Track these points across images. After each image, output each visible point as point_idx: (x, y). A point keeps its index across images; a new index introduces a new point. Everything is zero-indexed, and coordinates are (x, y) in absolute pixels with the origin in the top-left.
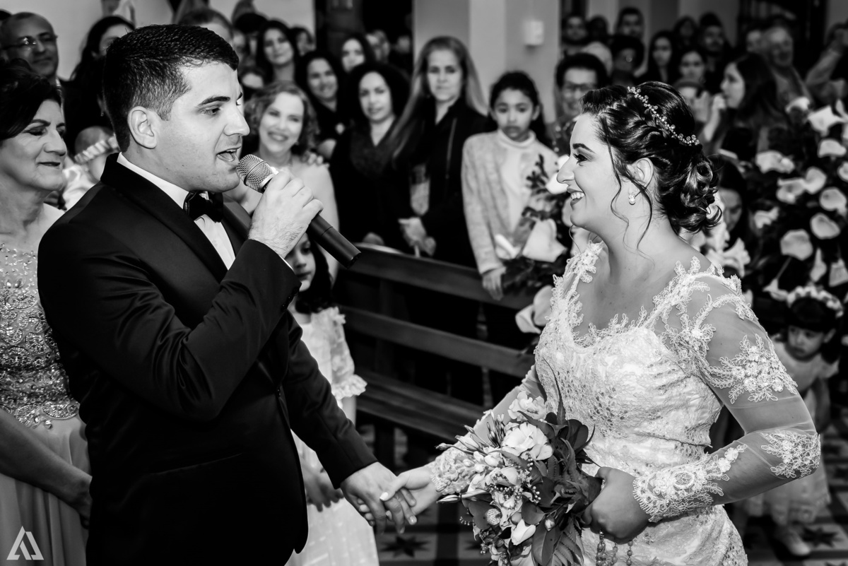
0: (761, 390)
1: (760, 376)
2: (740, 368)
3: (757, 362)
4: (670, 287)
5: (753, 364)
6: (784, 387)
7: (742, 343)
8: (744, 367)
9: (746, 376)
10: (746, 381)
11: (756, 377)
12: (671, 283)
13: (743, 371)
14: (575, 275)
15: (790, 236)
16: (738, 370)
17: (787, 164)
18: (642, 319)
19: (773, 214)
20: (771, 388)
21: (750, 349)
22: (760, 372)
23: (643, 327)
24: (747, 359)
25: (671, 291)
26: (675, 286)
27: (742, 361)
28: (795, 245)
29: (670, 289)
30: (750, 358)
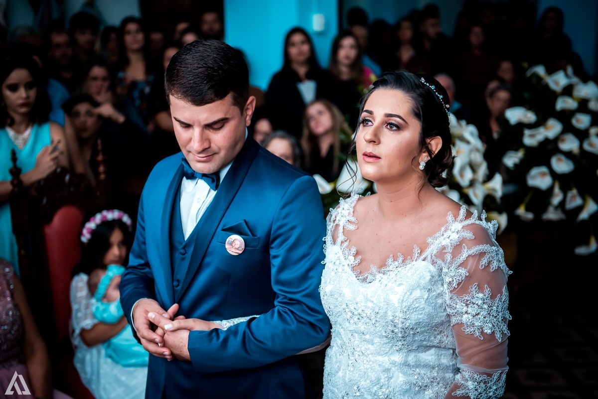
0: (473, 327)
1: (476, 317)
2: (464, 305)
3: (479, 306)
4: (442, 232)
5: (475, 306)
6: (493, 333)
7: (472, 288)
8: (467, 305)
9: (466, 312)
10: (465, 316)
11: (474, 316)
12: (443, 229)
13: (465, 309)
14: (337, 226)
15: (535, 171)
16: (462, 306)
17: (530, 117)
18: (417, 255)
19: (520, 154)
20: (482, 328)
21: (477, 295)
22: (478, 314)
23: (420, 261)
24: (472, 300)
25: (443, 235)
26: (445, 231)
27: (467, 301)
28: (539, 179)
29: (441, 234)
30: (474, 301)
